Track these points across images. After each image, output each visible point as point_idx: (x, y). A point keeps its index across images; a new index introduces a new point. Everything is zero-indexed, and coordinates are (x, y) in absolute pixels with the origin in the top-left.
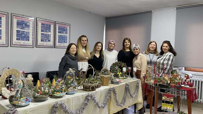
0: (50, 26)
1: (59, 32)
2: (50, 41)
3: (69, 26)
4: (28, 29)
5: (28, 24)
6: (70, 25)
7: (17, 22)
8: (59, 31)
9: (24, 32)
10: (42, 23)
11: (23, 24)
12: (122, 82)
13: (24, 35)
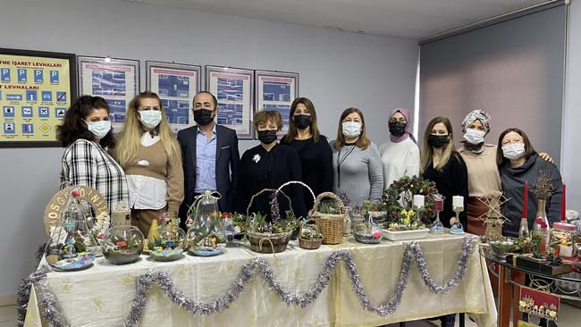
0: (241, 83)
1: (266, 98)
2: (241, 122)
3: (293, 80)
4: (186, 95)
5: (185, 83)
6: (296, 77)
7: (160, 80)
8: (266, 94)
9: (176, 102)
10: (219, 79)
11: (174, 83)
12: (393, 238)
13: (176, 110)
